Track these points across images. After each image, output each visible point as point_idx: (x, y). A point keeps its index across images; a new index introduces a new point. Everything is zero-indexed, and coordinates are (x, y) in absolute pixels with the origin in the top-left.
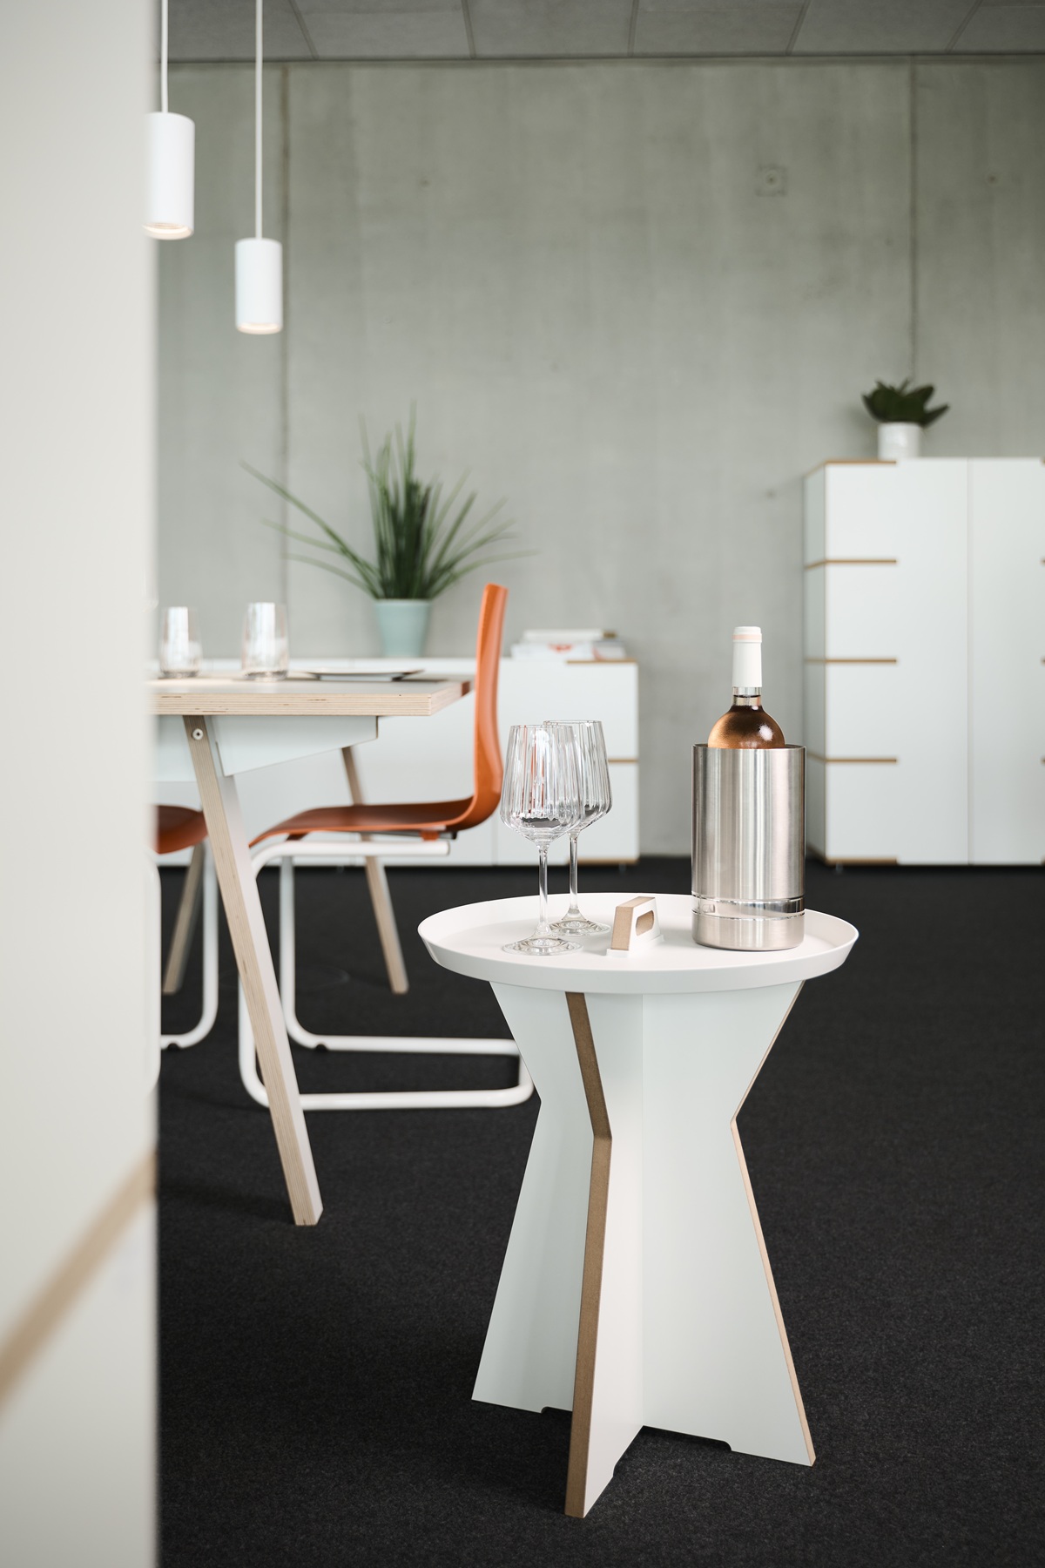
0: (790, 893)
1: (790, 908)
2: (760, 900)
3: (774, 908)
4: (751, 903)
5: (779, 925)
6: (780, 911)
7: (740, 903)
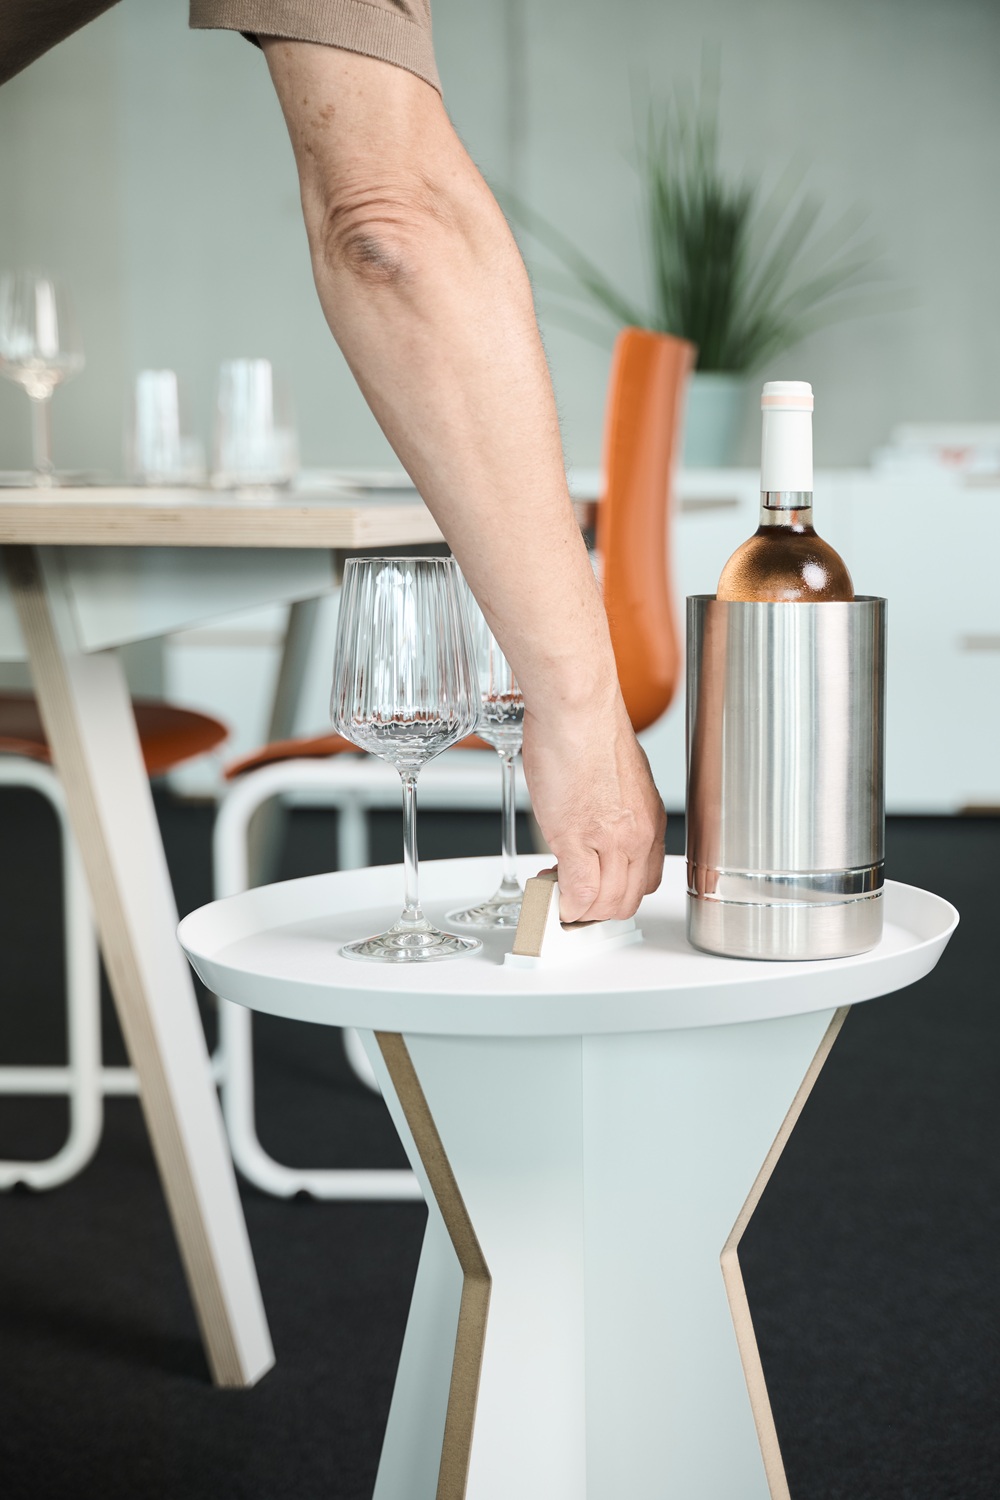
0: (849, 858)
1: (851, 884)
2: (794, 872)
3: (816, 885)
4: (778, 876)
5: (832, 916)
6: (830, 890)
7: (759, 876)
